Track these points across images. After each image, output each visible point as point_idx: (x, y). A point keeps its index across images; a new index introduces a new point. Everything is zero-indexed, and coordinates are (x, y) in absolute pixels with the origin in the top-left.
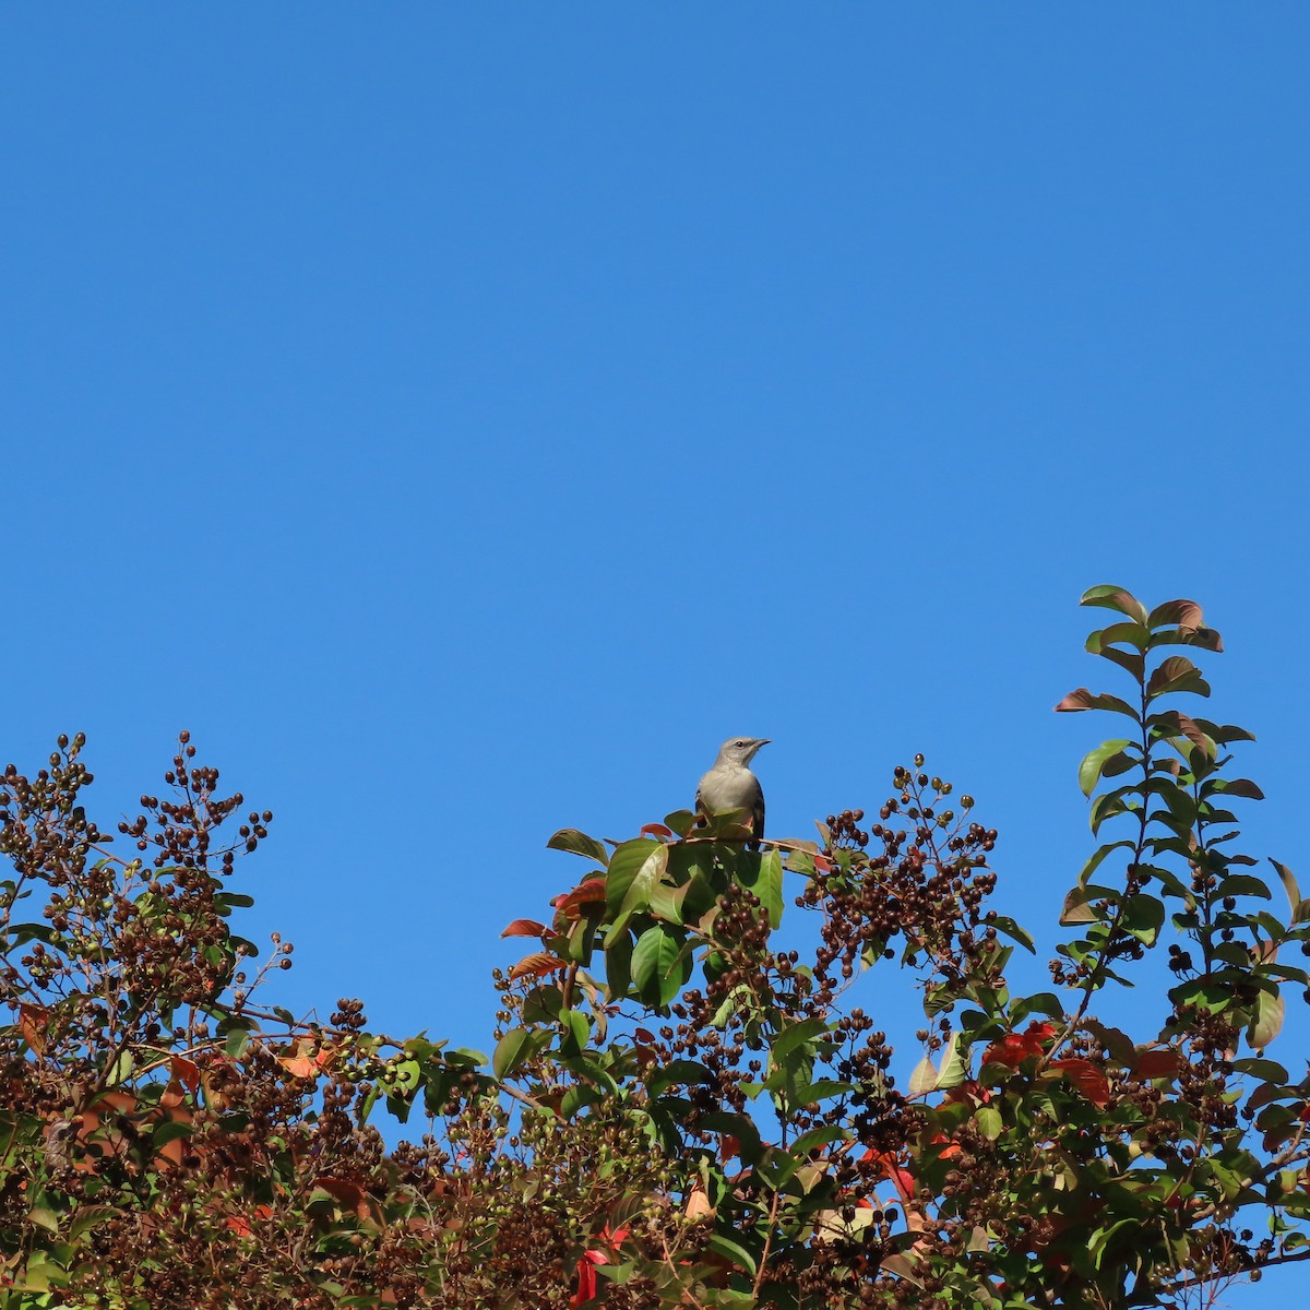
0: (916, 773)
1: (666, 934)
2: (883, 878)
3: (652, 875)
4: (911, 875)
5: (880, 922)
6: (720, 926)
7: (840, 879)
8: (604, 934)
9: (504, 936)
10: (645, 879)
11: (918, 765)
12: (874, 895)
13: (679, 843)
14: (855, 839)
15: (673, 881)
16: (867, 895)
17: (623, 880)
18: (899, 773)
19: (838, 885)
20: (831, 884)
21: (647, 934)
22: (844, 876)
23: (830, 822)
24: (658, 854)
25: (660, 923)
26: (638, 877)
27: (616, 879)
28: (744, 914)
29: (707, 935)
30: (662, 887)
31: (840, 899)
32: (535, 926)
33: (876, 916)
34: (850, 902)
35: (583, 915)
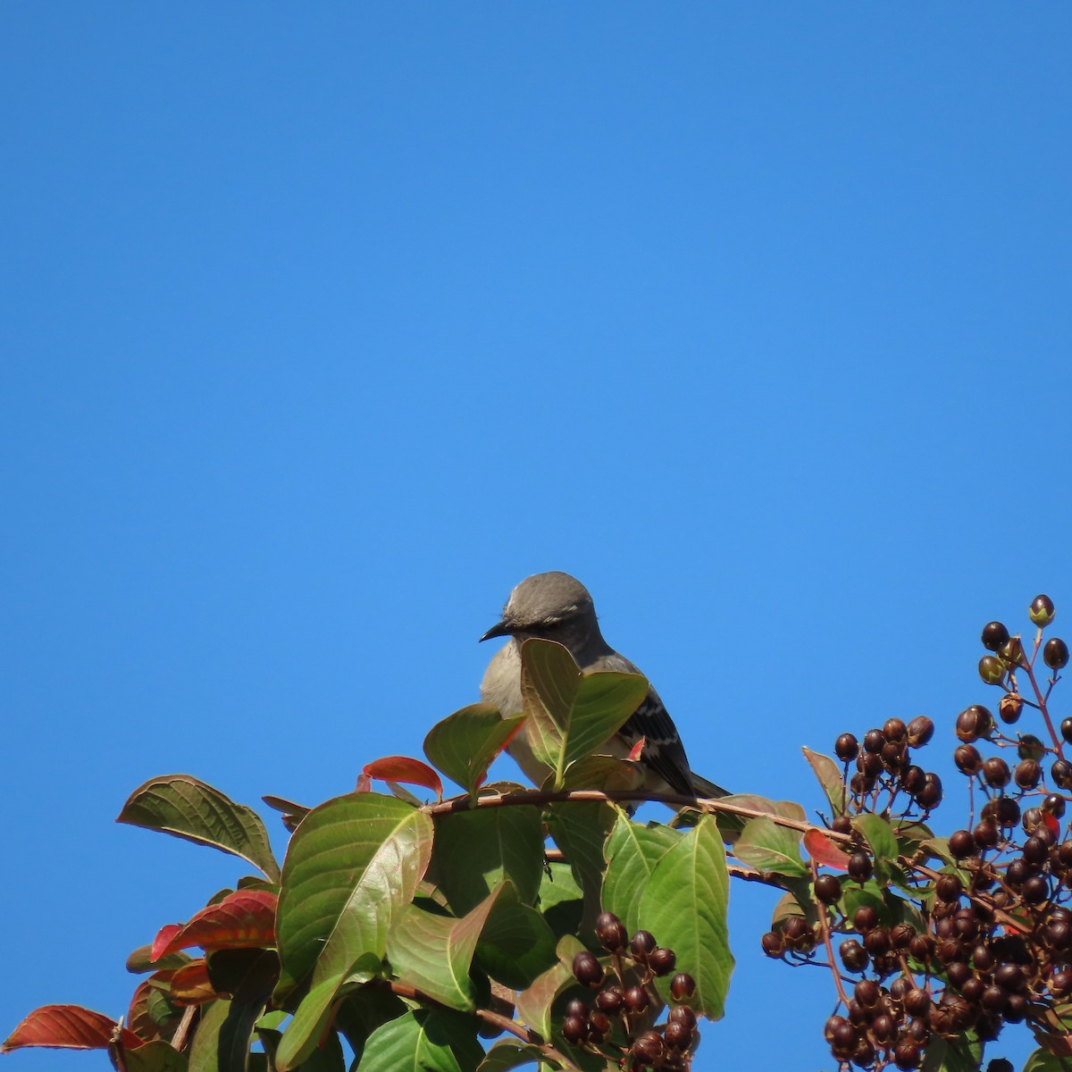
0: (1034, 641)
1: (434, 1035)
2: (982, 881)
3: (392, 884)
4: (1055, 870)
5: (980, 989)
6: (571, 1023)
7: (872, 887)
8: (272, 1038)
9: (12, 1045)
10: (374, 895)
11: (1041, 623)
12: (962, 923)
13: (461, 805)
14: (912, 792)
15: (442, 900)
16: (945, 924)
17: (320, 899)
18: (995, 638)
19: (869, 900)
20: (853, 897)
21: (383, 1034)
22: (882, 878)
23: (846, 751)
24: (407, 832)
25: (414, 1005)
26: (358, 893)
27: (302, 898)
28: (634, 994)
29: (534, 1037)
30: (417, 917)
31: (875, 935)
32: (89, 1021)
33: (969, 975)
34: (903, 942)
35: (220, 989)
